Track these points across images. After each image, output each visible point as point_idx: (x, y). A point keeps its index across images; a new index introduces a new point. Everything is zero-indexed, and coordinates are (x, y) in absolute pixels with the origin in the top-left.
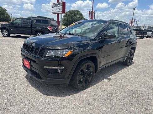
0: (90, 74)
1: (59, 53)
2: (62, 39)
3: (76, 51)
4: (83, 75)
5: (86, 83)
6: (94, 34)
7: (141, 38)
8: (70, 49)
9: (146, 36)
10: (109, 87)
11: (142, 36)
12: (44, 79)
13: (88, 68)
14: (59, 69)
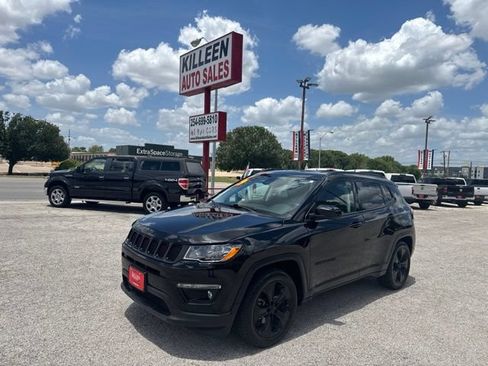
0: (283, 307)
1: (211, 252)
2: (218, 221)
3: (250, 248)
4: (265, 306)
5: (273, 329)
6: (293, 206)
7: (460, 206)
8: (234, 243)
9: (473, 198)
10: (334, 343)
11: (460, 198)
12: (174, 315)
13: (278, 289)
14: (211, 291)
